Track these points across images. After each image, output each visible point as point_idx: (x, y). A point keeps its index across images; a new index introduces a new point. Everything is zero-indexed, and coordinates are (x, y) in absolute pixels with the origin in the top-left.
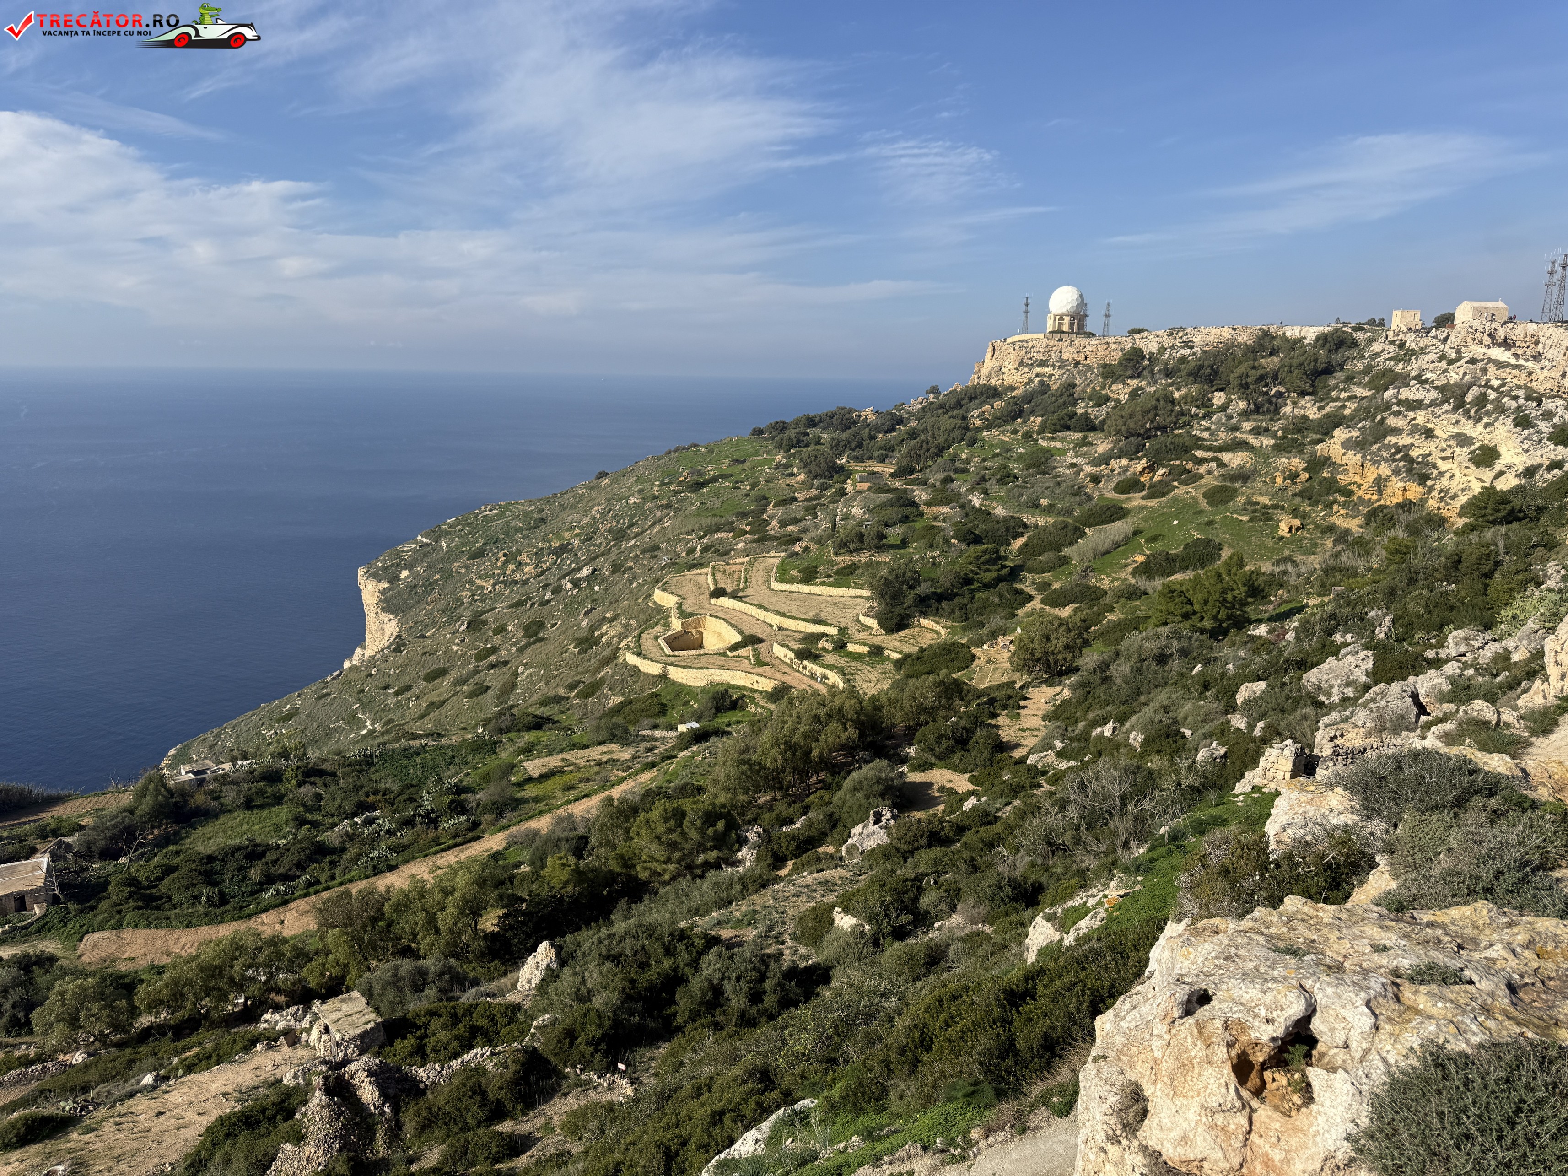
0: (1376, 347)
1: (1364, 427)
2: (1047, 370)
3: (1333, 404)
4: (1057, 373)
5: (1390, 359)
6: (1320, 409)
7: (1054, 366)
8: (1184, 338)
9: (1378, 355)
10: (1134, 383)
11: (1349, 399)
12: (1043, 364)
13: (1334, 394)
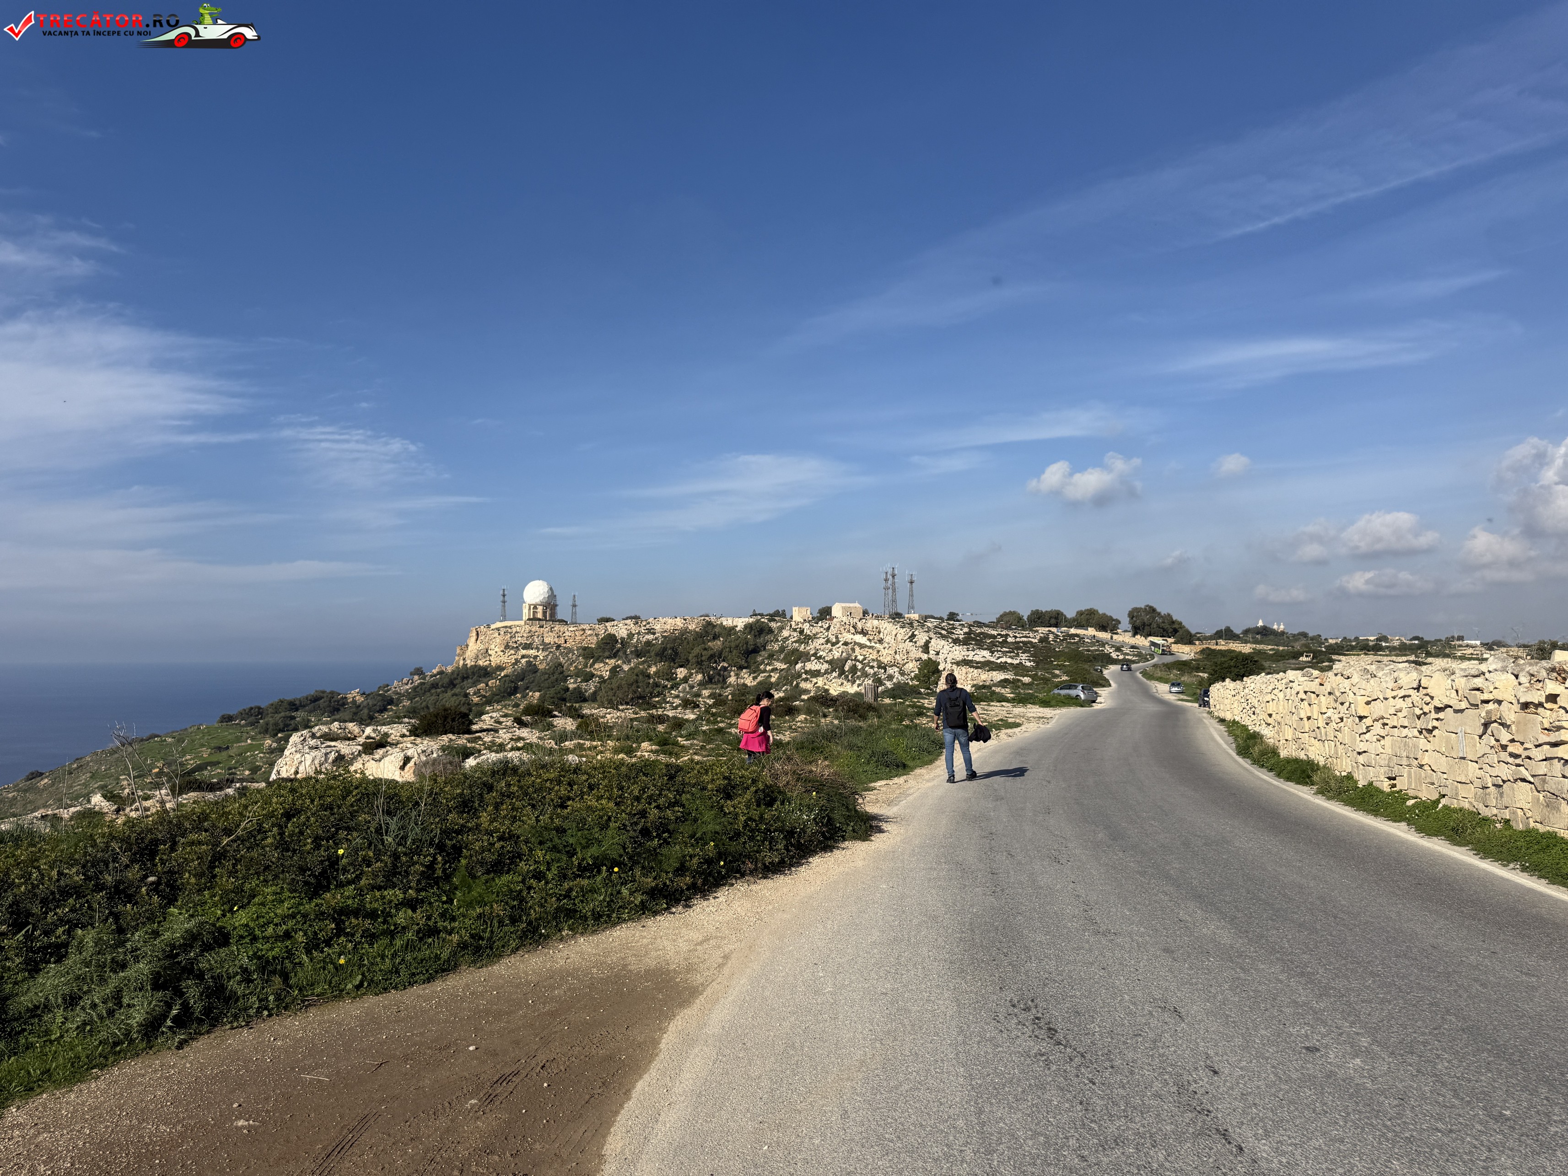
0: (785, 633)
1: (786, 690)
2: (532, 652)
3: (762, 675)
4: (541, 655)
5: (795, 642)
6: (754, 678)
7: (538, 649)
8: (648, 626)
9: (787, 639)
10: (612, 662)
11: (773, 670)
12: (527, 647)
13: (762, 667)
